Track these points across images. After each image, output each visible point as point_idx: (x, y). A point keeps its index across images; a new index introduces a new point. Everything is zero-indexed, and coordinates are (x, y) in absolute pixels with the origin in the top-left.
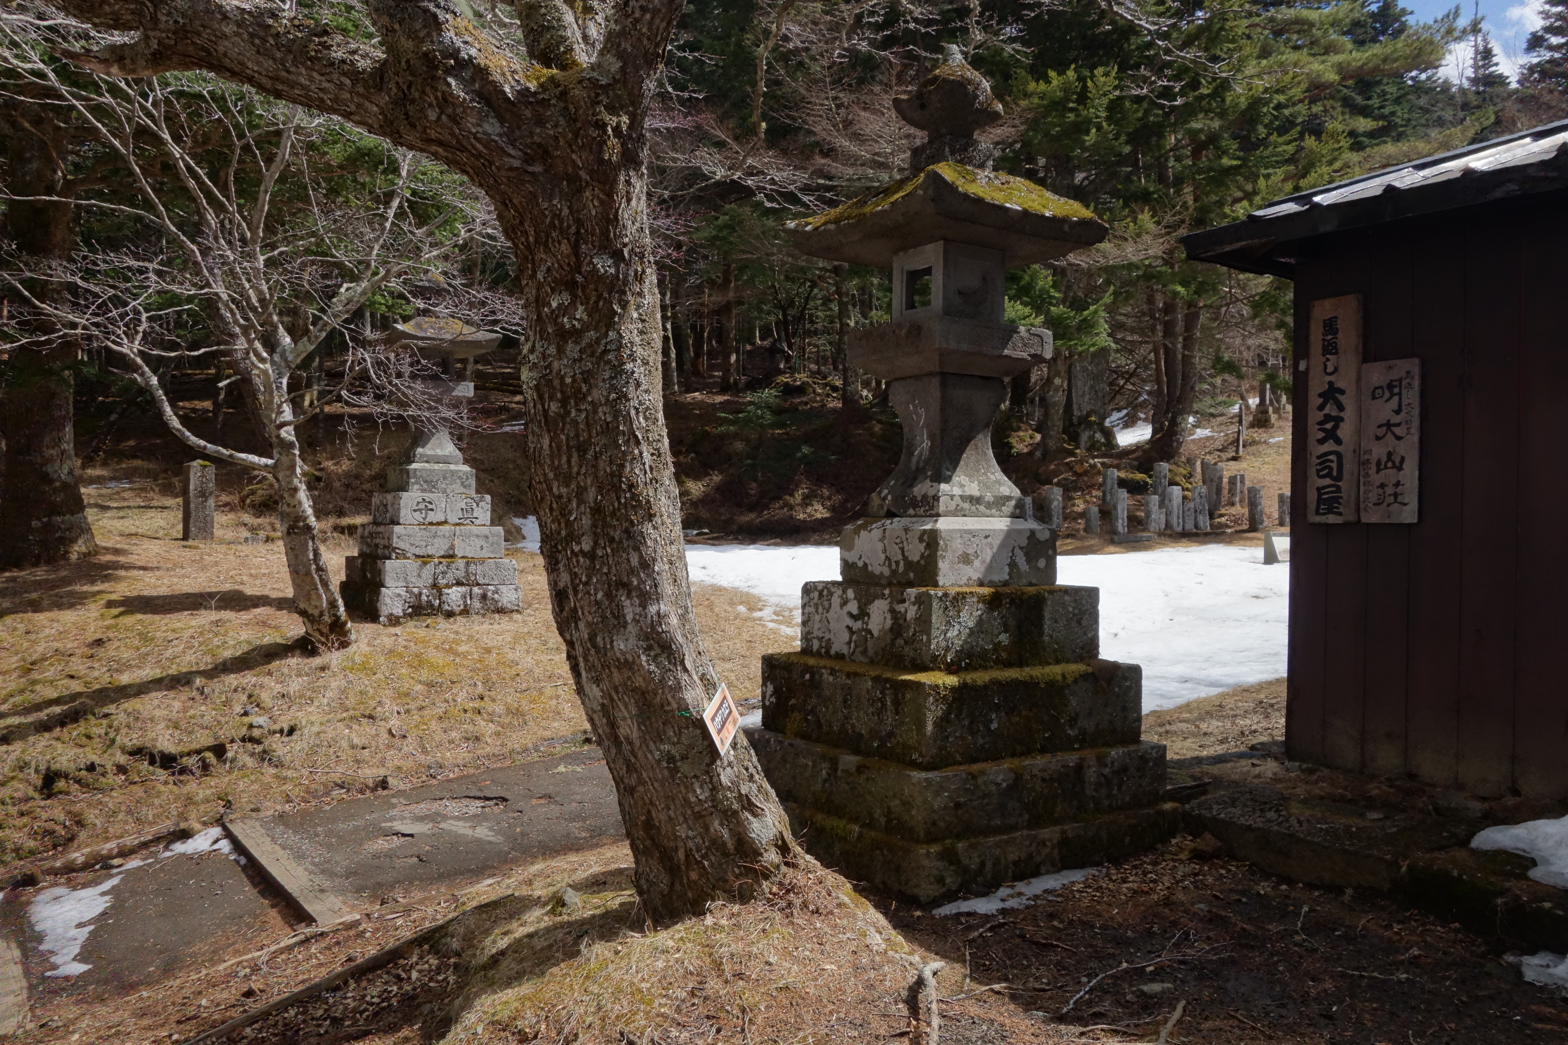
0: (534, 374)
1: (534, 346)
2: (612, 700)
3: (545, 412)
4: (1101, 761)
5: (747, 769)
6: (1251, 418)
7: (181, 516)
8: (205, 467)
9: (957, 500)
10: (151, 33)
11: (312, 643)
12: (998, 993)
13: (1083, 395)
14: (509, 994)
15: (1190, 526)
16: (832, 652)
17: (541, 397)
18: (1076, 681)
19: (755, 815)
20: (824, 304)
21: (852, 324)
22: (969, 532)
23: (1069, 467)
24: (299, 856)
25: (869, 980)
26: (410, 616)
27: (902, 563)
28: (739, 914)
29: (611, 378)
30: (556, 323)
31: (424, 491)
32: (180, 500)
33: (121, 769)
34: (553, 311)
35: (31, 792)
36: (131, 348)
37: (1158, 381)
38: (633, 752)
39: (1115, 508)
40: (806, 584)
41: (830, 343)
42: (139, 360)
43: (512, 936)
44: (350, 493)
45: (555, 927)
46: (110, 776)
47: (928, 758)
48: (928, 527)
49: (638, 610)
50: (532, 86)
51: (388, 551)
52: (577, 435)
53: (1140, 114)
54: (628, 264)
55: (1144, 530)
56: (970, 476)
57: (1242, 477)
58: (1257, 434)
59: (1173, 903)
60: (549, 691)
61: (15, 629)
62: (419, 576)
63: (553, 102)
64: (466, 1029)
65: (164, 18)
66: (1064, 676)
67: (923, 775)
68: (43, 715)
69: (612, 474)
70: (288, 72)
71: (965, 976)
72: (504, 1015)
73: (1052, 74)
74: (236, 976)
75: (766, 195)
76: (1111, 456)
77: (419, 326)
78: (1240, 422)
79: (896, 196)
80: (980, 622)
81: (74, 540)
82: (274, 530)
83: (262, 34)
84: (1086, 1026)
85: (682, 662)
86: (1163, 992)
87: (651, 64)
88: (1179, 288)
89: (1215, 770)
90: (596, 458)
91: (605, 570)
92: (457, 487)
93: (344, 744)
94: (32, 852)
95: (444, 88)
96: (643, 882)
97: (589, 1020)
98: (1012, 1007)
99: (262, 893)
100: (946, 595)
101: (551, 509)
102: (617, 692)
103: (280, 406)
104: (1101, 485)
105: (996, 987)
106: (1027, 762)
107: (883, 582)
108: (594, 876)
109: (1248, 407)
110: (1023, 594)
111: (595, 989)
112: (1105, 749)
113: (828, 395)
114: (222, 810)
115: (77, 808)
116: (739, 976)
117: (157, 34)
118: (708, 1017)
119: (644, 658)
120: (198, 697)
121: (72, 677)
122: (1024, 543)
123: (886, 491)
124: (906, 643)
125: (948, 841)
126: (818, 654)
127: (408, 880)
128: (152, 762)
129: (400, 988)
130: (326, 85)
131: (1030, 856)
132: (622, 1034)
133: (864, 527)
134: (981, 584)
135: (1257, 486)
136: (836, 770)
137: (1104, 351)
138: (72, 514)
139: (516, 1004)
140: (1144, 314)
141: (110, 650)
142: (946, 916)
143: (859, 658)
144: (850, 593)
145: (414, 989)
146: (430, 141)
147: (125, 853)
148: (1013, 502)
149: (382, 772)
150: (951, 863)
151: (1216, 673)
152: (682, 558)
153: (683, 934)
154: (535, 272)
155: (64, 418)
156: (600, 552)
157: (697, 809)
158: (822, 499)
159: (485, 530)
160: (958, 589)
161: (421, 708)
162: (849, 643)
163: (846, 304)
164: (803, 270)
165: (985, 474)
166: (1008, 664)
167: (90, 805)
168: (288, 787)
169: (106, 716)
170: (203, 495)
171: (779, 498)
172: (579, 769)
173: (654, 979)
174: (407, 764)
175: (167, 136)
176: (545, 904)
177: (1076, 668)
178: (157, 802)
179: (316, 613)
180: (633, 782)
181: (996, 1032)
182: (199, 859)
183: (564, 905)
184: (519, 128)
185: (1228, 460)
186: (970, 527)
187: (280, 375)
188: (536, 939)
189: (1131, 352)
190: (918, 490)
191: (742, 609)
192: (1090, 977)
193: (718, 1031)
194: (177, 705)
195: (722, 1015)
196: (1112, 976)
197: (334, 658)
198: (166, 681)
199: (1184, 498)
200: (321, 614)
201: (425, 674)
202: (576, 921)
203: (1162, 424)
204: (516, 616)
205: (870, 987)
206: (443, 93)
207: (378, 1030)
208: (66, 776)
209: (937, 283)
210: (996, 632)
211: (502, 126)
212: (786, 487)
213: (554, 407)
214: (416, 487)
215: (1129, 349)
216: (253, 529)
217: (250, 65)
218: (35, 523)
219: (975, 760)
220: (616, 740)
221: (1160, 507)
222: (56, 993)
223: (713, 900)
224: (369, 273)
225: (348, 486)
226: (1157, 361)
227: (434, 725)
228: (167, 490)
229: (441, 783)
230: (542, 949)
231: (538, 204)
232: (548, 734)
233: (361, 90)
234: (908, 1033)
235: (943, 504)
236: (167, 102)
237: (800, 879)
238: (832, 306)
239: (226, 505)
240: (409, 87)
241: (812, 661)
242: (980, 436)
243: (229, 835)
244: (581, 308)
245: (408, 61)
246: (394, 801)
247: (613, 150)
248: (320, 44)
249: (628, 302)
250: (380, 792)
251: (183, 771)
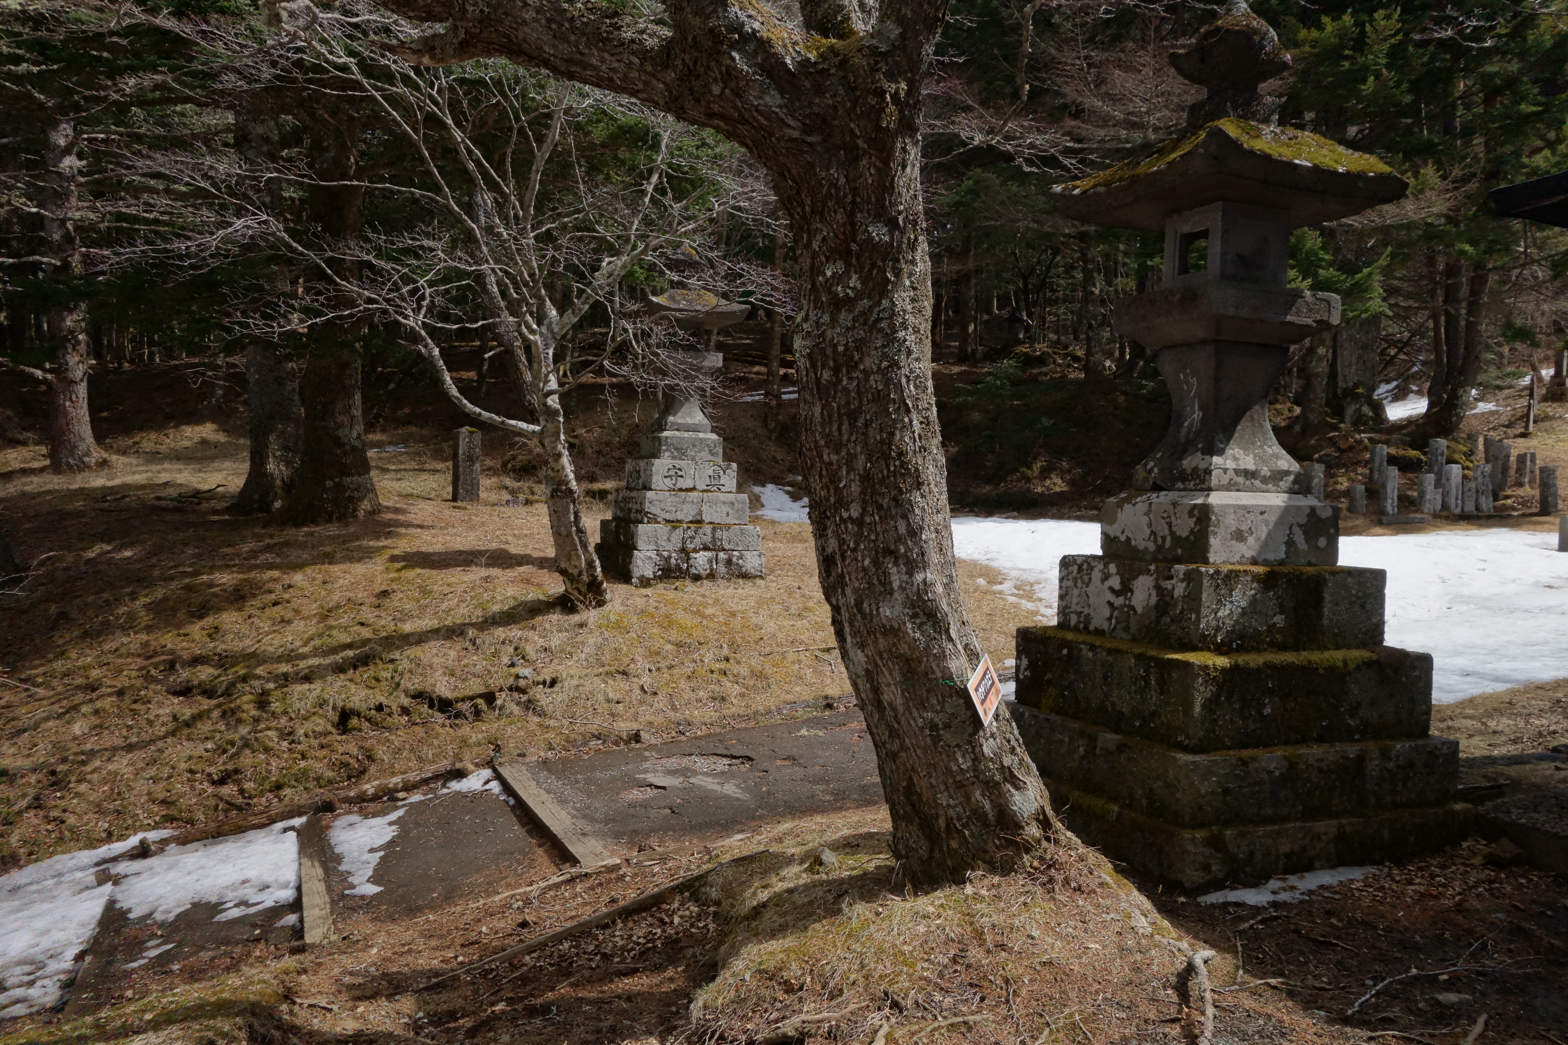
0: (808, 343)
1: (807, 315)
2: (876, 665)
3: (818, 380)
4: (1385, 754)
5: (1009, 741)
6: (1544, 391)
7: (450, 479)
8: (472, 433)
9: (1230, 473)
10: (459, 23)
11: (571, 601)
12: (1274, 988)
13: (1350, 365)
14: (774, 945)
15: (1470, 507)
16: (1091, 628)
17: (814, 365)
18: (1358, 668)
19: (1018, 788)
20: (1066, 272)
21: (1097, 292)
22: (1241, 507)
23: (1332, 442)
24: (562, 801)
25: (1135, 962)
26: (660, 578)
27: (1169, 538)
28: (999, 886)
29: (884, 346)
30: (830, 292)
31: (674, 458)
32: (450, 464)
33: (405, 711)
34: (827, 280)
35: (330, 728)
36: (414, 321)
37: (1437, 349)
38: (896, 717)
39: (1384, 486)
40: (1065, 557)
41: (1072, 312)
42: (423, 333)
43: (772, 890)
44: (602, 460)
45: (815, 885)
46: (396, 716)
47: (1195, 741)
48: (1199, 501)
49: (905, 577)
50: (812, 56)
51: (641, 515)
52: (848, 403)
53: (1425, 59)
54: (902, 232)
55: (1416, 511)
56: (1245, 449)
57: (1533, 455)
58: (1551, 409)
59: (1467, 910)
60: (791, 656)
61: (314, 579)
62: (669, 540)
63: (833, 71)
64: (734, 975)
65: (471, 9)
66: (1345, 662)
67: (1190, 758)
68: (338, 658)
69: (882, 442)
70: (581, 54)
71: (1237, 968)
72: (771, 965)
73: (1326, 20)
74: (510, 907)
75: (1025, 160)
76: (1380, 431)
77: (672, 298)
78: (1531, 395)
79: (1173, 156)
80: (1253, 602)
81: (361, 499)
82: (533, 493)
83: (559, 19)
84: (1375, 1030)
85: (947, 631)
86: (1460, 1002)
87: (930, 29)
88: (1467, 247)
89: (1513, 771)
90: (867, 425)
91: (873, 537)
92: (705, 455)
93: (601, 698)
94: (330, 782)
95: (729, 62)
96: (900, 847)
97: (853, 977)
98: (1290, 1004)
99: (529, 832)
100: (1217, 572)
101: (821, 476)
102: (882, 658)
103: (547, 376)
104: (1367, 462)
105: (1273, 981)
106: (1303, 751)
107: (1148, 557)
108: (845, 838)
109: (1540, 379)
110: (1301, 573)
111: (857, 947)
112: (1389, 743)
113: (1069, 366)
114: (492, 754)
115: (368, 744)
116: (1002, 947)
117: (465, 24)
118: (971, 985)
119: (909, 625)
120: (470, 647)
121: (362, 624)
122: (1303, 520)
123: (1152, 464)
124: (1172, 620)
125: (1214, 828)
126: (1076, 629)
127: (662, 829)
128: (431, 706)
129: (664, 931)
130: (616, 65)
131: (1304, 849)
132: (886, 994)
133: (1128, 500)
134: (1254, 562)
135: (1550, 465)
136: (1095, 747)
137: (1376, 318)
138: (360, 475)
139: (781, 956)
140: (1422, 277)
141: (395, 602)
142: (1212, 905)
143: (1120, 633)
144: (1112, 568)
145: (677, 933)
146: (711, 115)
147: (409, 788)
148: (1292, 477)
149: (635, 726)
150: (1218, 850)
151: (1503, 667)
152: (947, 527)
153: (943, 901)
154: (810, 242)
155: (354, 387)
156: (868, 520)
157: (958, 778)
158: (1062, 473)
159: (731, 497)
160: (1230, 567)
161: (671, 667)
162: (1110, 619)
163: (1092, 271)
164: (1048, 236)
165: (1261, 447)
166: (1283, 647)
167: (378, 742)
168: (550, 735)
169: (392, 661)
170: (471, 459)
171: (1015, 470)
172: (821, 733)
173: (915, 943)
174: (658, 720)
175: (450, 122)
176: (802, 862)
177: (1357, 654)
178: (435, 742)
179: (575, 572)
180: (895, 747)
181: (1275, 1028)
182: (474, 797)
183: (821, 864)
184: (799, 100)
185: (1516, 436)
186: (1244, 502)
187: (547, 346)
188: (796, 895)
189: (1405, 318)
190: (1188, 463)
191: (981, 581)
192: (1376, 979)
193: (982, 999)
194: (452, 654)
195: (986, 984)
196: (1400, 982)
197: (591, 616)
198: (443, 631)
199: (1465, 477)
200: (580, 574)
201: (674, 635)
202: (835, 881)
203: (1440, 397)
204: (759, 582)
205: (1138, 970)
206: (728, 67)
207: (645, 969)
208: (359, 715)
209: (1214, 247)
210: (1271, 613)
211: (783, 97)
212: (1024, 458)
213: (826, 375)
214: (667, 454)
215: (1402, 316)
216: (513, 492)
217: (546, 48)
218: (329, 484)
219: (1245, 746)
220: (879, 705)
221: (1436, 487)
222: (353, 910)
223: (973, 870)
224: (629, 248)
225: (599, 452)
226: (1436, 329)
227: (683, 683)
228: (438, 455)
229: (690, 739)
230: (804, 905)
231: (815, 174)
232: (790, 697)
233: (649, 69)
234: (1179, 1020)
235: (1215, 478)
236: (451, 88)
237: (1061, 855)
238: (1075, 273)
239: (490, 469)
240: (695, 62)
241: (1070, 636)
242: (1256, 407)
243: (499, 777)
244: (855, 277)
245: (694, 38)
246: (647, 754)
247: (891, 117)
248: (611, 25)
249: (901, 270)
250: (633, 745)
251: (459, 715)
